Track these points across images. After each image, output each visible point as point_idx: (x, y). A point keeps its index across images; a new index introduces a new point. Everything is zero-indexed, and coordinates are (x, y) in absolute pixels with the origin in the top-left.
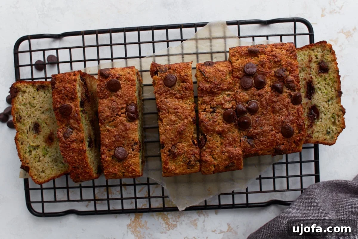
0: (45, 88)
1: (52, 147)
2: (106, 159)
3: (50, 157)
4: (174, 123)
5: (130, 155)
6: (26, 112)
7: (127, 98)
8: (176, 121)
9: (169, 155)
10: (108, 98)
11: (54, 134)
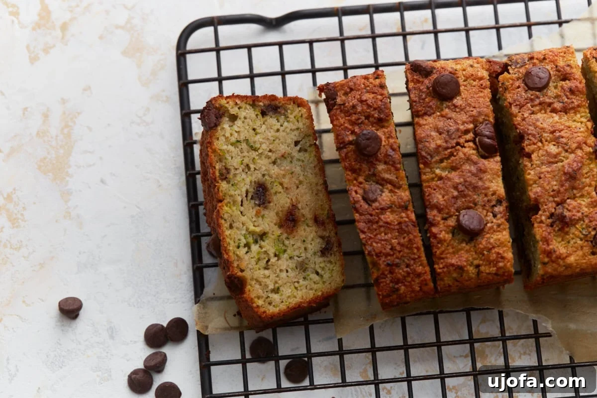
0: (279, 110)
1: (296, 238)
2: (441, 236)
3: (291, 258)
4: (553, 159)
5: (489, 225)
6: (239, 159)
7: (475, 111)
8: (559, 154)
9: (552, 226)
10: (433, 114)
11: (300, 208)
